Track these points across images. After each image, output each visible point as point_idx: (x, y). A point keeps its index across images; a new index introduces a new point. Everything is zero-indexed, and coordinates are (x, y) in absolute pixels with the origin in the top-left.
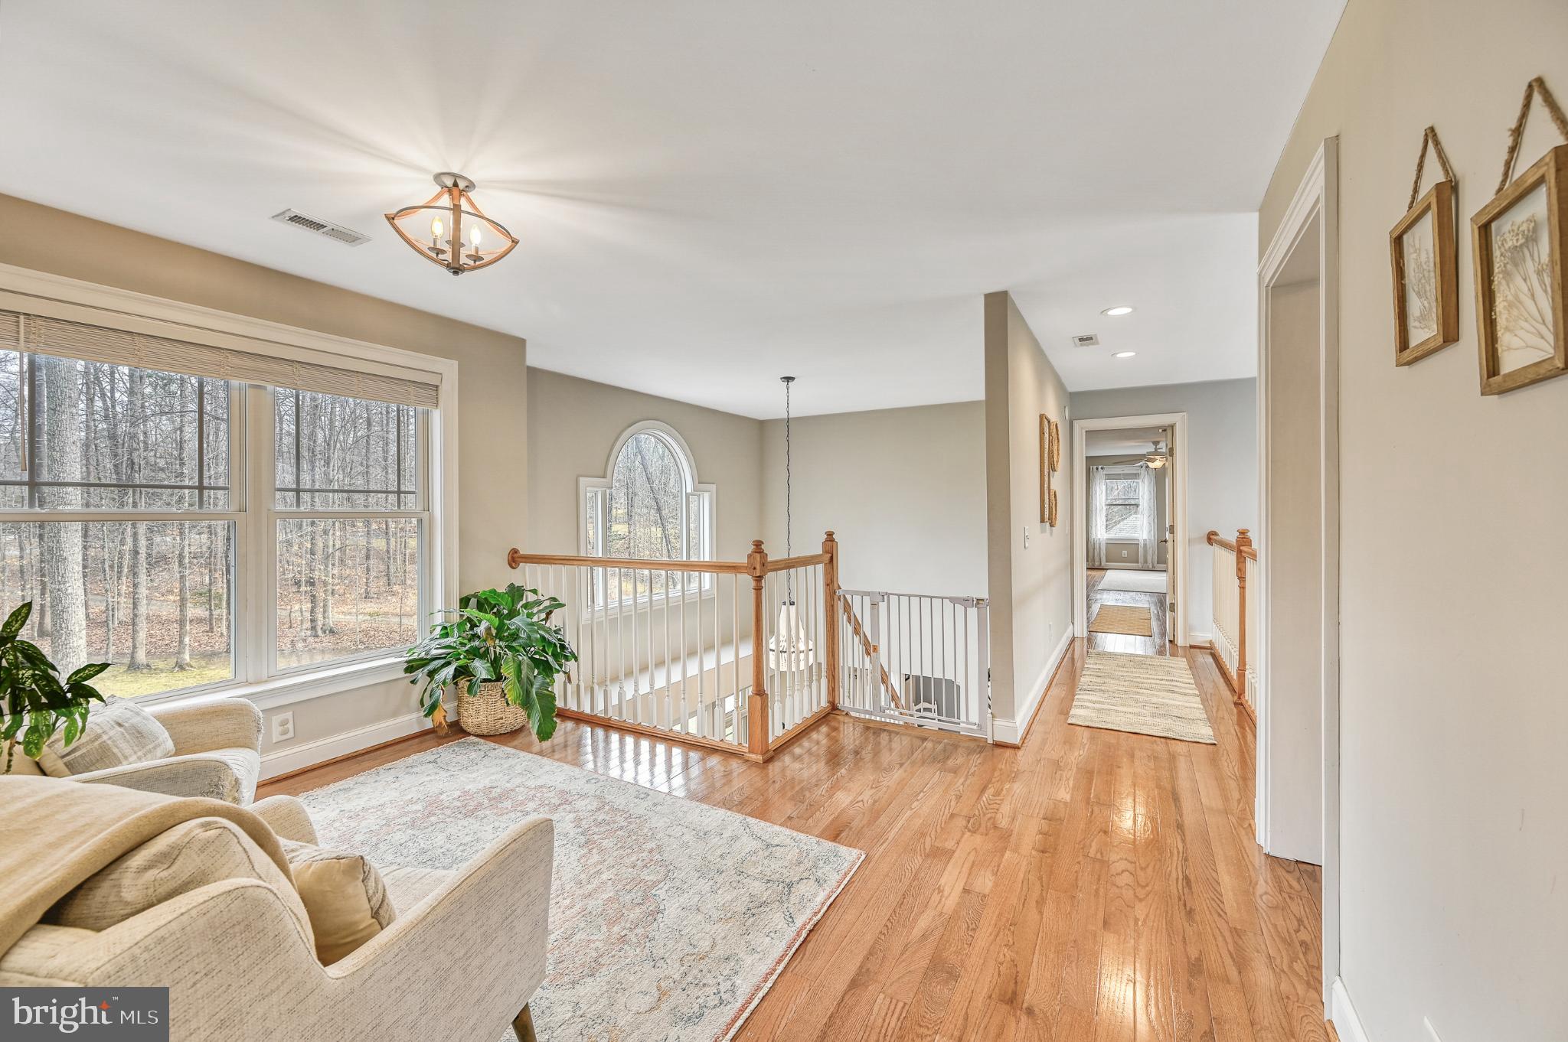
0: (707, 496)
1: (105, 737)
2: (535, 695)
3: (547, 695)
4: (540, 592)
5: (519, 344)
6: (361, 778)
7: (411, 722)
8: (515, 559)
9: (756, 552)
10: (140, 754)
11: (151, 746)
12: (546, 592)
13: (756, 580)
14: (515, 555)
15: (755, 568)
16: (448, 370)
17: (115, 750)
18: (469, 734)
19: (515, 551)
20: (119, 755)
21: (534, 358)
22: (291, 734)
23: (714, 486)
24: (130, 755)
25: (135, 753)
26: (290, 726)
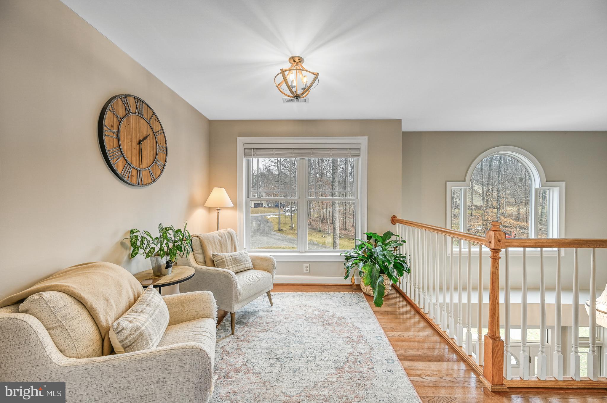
0: (556, 190)
1: (225, 259)
2: (377, 284)
3: (382, 286)
4: (400, 236)
5: (399, 122)
6: (318, 294)
7: (340, 279)
8: (394, 220)
9: (492, 230)
10: (233, 266)
11: (238, 264)
12: (403, 237)
13: (492, 251)
14: (394, 219)
15: (490, 242)
16: (364, 141)
17: (226, 263)
18: (362, 291)
19: (394, 217)
20: (226, 265)
21: (406, 127)
22: (308, 272)
23: (564, 183)
24: (230, 266)
25: (232, 265)
26: (308, 268)
